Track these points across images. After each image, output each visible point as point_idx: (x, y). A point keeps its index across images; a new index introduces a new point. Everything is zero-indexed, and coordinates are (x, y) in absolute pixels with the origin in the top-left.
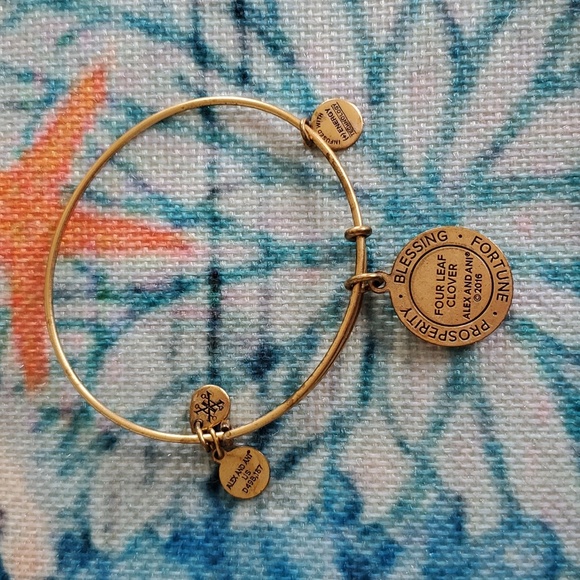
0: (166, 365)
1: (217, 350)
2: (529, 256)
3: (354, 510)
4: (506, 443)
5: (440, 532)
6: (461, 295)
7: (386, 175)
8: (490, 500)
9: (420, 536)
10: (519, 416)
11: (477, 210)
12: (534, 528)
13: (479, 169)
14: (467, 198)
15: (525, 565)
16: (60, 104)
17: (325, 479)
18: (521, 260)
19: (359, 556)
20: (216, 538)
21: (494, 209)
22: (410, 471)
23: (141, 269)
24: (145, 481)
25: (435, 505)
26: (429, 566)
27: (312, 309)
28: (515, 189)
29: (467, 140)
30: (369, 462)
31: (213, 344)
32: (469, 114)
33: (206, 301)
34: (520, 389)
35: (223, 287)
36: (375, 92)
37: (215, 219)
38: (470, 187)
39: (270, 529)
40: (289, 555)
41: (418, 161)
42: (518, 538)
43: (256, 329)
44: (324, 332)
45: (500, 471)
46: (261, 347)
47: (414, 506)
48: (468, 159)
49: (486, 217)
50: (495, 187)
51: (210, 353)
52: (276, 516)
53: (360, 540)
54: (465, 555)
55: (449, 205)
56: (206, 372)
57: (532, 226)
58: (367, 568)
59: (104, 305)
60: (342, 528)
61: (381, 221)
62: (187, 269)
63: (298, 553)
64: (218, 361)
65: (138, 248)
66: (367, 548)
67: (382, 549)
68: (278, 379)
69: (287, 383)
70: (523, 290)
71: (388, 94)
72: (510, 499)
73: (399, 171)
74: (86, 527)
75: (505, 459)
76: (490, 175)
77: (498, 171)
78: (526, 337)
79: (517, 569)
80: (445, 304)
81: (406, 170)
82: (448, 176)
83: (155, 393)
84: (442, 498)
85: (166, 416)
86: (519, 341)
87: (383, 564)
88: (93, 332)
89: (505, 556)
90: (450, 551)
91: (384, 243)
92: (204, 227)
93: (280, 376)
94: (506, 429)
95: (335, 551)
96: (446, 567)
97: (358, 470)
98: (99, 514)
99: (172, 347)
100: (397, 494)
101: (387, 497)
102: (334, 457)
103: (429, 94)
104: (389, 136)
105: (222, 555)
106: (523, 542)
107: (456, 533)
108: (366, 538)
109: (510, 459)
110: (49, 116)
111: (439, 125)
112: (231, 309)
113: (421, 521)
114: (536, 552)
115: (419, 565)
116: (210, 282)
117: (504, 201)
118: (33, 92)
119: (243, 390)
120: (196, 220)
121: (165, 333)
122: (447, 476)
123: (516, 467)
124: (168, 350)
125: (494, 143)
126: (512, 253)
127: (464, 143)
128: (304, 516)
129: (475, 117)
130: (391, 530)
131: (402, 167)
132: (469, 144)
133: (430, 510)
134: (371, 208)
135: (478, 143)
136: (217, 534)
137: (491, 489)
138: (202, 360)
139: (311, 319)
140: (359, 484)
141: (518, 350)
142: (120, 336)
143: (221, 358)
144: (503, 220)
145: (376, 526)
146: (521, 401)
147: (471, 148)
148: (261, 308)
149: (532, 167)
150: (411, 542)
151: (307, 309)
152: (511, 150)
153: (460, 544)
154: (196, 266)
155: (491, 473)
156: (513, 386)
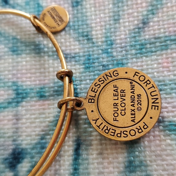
2: (170, 82)
6: (129, 108)
7: (83, 44)
11: (137, 58)
13: (136, 35)
14: (130, 52)
18: (165, 85)
21: (147, 57)
27: (44, 124)
28: (158, 44)
29: (127, 20)
32: (127, 6)
34: (172, 167)
38: (131, 46)
41: (101, 34)
43: (11, 139)
46: (14, 149)
48: (129, 30)
49: (142, 62)
50: (146, 44)
55: (120, 57)
57: (170, 65)
61: (82, 70)
68: (24, 169)
70: (168, 103)
73: (90, 41)
76: (142, 38)
77: (147, 35)
78: (173, 132)
80: (120, 114)
81: (94, 40)
86: (169, 135)
91: (84, 82)
93: (25, 167)
104: (84, 23)
111: (111, 14)
117: (152, 52)
125: (143, 20)
126: (159, 81)
127: (126, 22)
129: (131, 7)
131: (92, 39)
132: (129, 22)
134: (76, 63)
135: (134, 21)
139: (43, 131)
141: (169, 141)
144: (153, 63)
147: (130, 24)
148: (14, 126)
149: (167, 30)
152: (154, 22)
156: (167, 165)
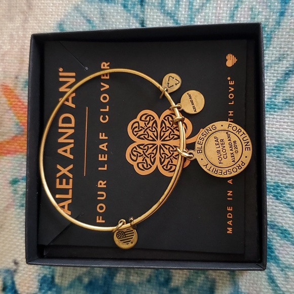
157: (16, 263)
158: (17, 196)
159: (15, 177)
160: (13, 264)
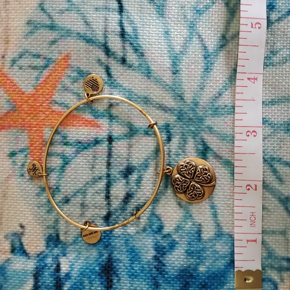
0: (90, 172)
1: (110, 167)
3: (161, 228)
4: (218, 205)
5: (192, 237)
7: (177, 102)
8: (211, 226)
9: (185, 238)
10: (223, 195)
11: (212, 117)
12: (227, 236)
13: (213, 101)
14: (208, 112)
15: (223, 250)
16: (50, 68)
17: (150, 217)
18: (227, 137)
19: (162, 245)
20: (108, 238)
21: (218, 117)
22: (182, 214)
23: (81, 134)
24: (81, 216)
25: (191, 227)
26: (188, 250)
27: (147, 152)
28: (226, 110)
29: (209, 90)
30: (167, 211)
31: (109, 164)
32: (210, 80)
33: (106, 148)
34: (224, 185)
35: (113, 143)
36: (175, 69)
37: (111, 116)
38: (209, 108)
39: (128, 235)
40: (136, 245)
41: (190, 97)
42: (221, 240)
43: (126, 159)
44: (152, 161)
45: (215, 215)
46: (127, 166)
47: (183, 227)
48: (209, 97)
49: (215, 120)
50: (219, 109)
51: (107, 168)
52: (131, 230)
53: (162, 240)
54: (201, 246)
55: (201, 115)
56: (105, 175)
58: (165, 250)
59: (66, 148)
60: (156, 235)
61: (175, 120)
62: (100, 135)
63: (138, 244)
64: (110, 171)
65: (80, 126)
66: (166, 243)
67: (170, 243)
68: (133, 179)
69: (137, 180)
71: (180, 71)
72: (219, 226)
73: (183, 101)
74: (57, 232)
75: (217, 211)
76: (217, 104)
77: (220, 103)
79: (220, 251)
81: (186, 100)
82: (201, 104)
83: (85, 183)
84: (194, 225)
85: (89, 191)
86: (224, 167)
87: (171, 249)
88: (62, 158)
89: (216, 247)
90: (196, 245)
91: (176, 128)
92: (106, 119)
94: (218, 200)
95: (153, 243)
96: (194, 250)
97: (163, 214)
98: (62, 228)
99: (92, 165)
100: (177, 223)
101: (173, 224)
102: (154, 209)
103: (195, 72)
104: (179, 87)
105: (110, 244)
106: (222, 241)
107: (198, 238)
108: (164, 239)
109: (219, 211)
110: (46, 73)
111: (199, 84)
112: (116, 151)
113: (185, 233)
114: (227, 245)
115: (184, 250)
116: (108, 141)
117: (222, 114)
118: (39, 62)
119: (120, 183)
120: (104, 116)
121: (90, 159)
122: (196, 217)
123: (221, 214)
124: (91, 166)
125: (219, 92)
126: (224, 134)
128: (142, 230)
129: (212, 82)
130: (174, 236)
131: (184, 99)
133: (189, 229)
134: (172, 115)
135: (213, 92)
136: (108, 236)
137: (212, 222)
138: (104, 171)
139: (147, 156)
140: (162, 219)
141: (224, 171)
142: (72, 160)
143: (112, 170)
144: (221, 122)
145: (169, 234)
146: (224, 189)
147: (210, 93)
148: (128, 151)
150: (181, 241)
151: (146, 152)
152: (225, 95)
153: (199, 242)
154: (103, 134)
155: (212, 216)
157: (22, 227)
158: (16, 167)
159: (12, 150)
160: (19, 228)
